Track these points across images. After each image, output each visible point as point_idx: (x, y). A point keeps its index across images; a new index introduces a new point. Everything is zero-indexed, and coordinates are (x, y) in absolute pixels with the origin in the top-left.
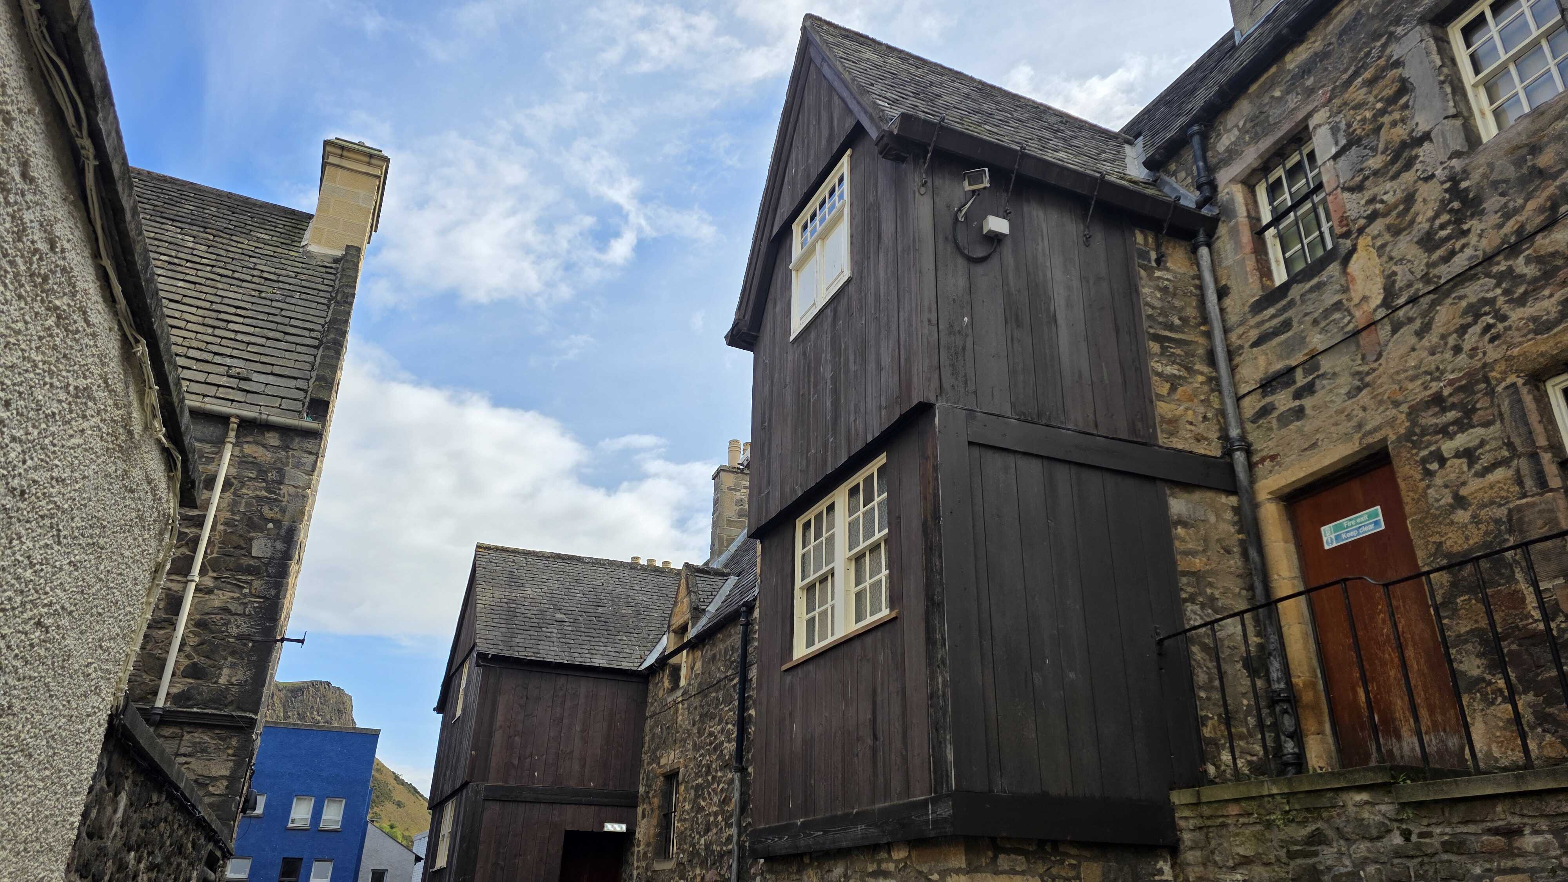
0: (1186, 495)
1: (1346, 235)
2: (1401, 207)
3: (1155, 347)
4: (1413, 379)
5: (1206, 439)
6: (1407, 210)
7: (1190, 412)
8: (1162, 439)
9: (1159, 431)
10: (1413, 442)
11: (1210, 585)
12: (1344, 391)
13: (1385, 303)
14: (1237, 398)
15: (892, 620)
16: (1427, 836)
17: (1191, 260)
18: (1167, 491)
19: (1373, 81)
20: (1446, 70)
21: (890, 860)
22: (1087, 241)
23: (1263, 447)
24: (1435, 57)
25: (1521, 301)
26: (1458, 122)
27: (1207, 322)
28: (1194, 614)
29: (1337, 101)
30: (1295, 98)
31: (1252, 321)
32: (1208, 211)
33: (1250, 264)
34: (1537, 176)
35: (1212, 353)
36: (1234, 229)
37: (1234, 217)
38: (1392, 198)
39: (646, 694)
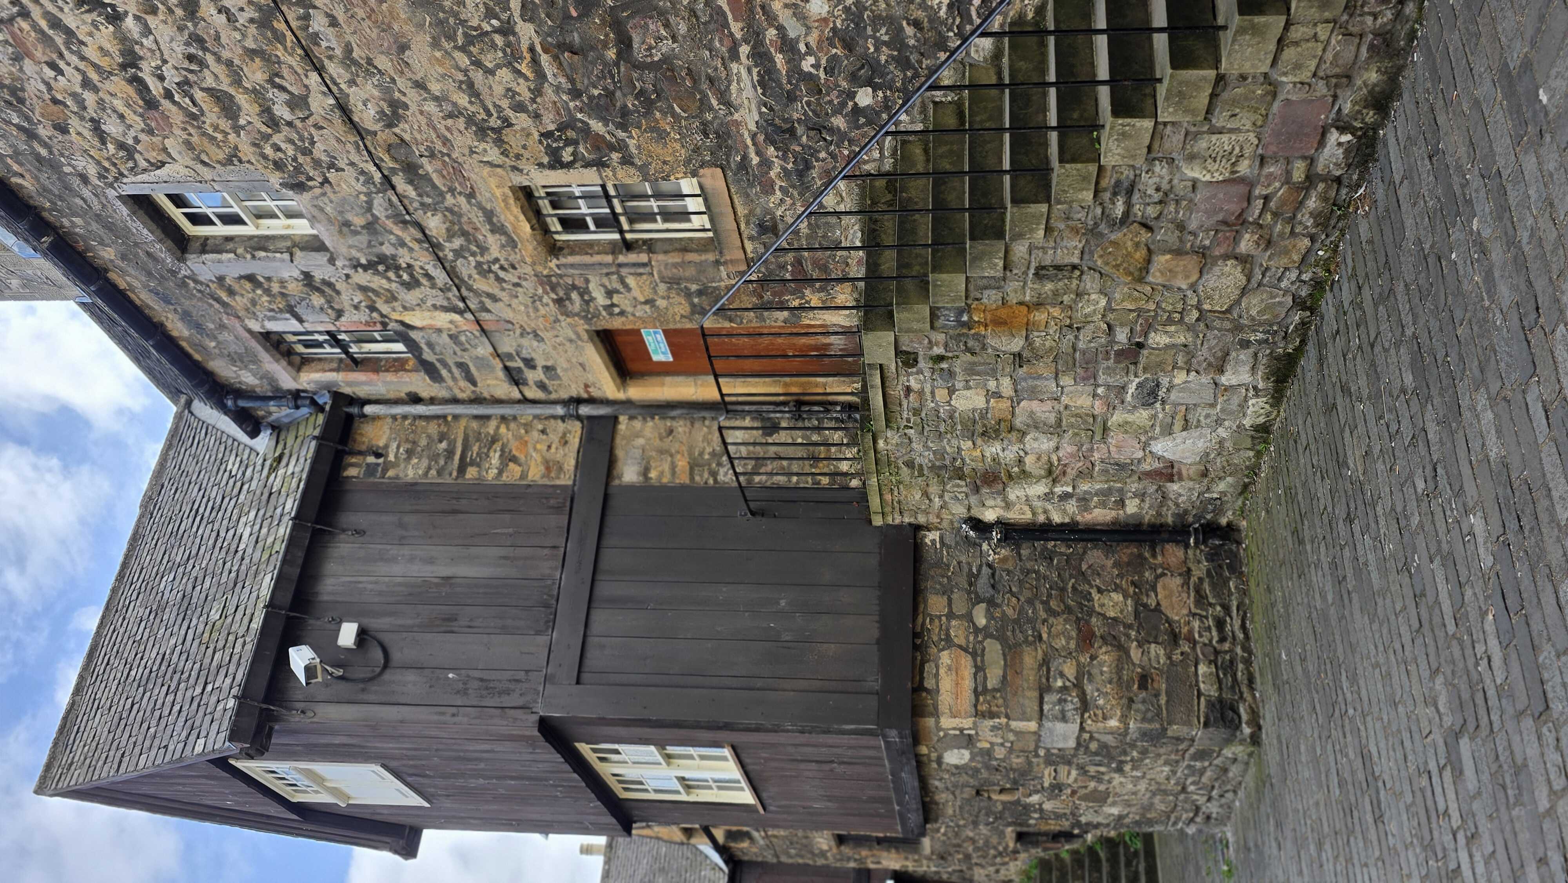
0: (620, 464)
1: (384, 325)
2: (370, 294)
3: (471, 473)
4: (536, 310)
5: (564, 435)
6: (373, 291)
7: (539, 446)
8: (566, 480)
9: (558, 482)
10: (593, 317)
11: (701, 454)
12: (535, 344)
13: (461, 312)
14: (525, 401)
15: (734, 748)
16: (908, 420)
17: (375, 418)
18: (616, 482)
19: (231, 292)
20: (240, 251)
21: (928, 756)
22: (360, 532)
23: (576, 390)
24: (225, 256)
25: (483, 250)
26: (298, 254)
27: (444, 417)
28: (725, 476)
29: (241, 313)
30: (225, 336)
31: (450, 383)
32: (325, 399)
33: (390, 377)
34: (371, 226)
35: (476, 417)
36: (349, 384)
37: (335, 384)
38: (358, 297)
39: (752, 864)
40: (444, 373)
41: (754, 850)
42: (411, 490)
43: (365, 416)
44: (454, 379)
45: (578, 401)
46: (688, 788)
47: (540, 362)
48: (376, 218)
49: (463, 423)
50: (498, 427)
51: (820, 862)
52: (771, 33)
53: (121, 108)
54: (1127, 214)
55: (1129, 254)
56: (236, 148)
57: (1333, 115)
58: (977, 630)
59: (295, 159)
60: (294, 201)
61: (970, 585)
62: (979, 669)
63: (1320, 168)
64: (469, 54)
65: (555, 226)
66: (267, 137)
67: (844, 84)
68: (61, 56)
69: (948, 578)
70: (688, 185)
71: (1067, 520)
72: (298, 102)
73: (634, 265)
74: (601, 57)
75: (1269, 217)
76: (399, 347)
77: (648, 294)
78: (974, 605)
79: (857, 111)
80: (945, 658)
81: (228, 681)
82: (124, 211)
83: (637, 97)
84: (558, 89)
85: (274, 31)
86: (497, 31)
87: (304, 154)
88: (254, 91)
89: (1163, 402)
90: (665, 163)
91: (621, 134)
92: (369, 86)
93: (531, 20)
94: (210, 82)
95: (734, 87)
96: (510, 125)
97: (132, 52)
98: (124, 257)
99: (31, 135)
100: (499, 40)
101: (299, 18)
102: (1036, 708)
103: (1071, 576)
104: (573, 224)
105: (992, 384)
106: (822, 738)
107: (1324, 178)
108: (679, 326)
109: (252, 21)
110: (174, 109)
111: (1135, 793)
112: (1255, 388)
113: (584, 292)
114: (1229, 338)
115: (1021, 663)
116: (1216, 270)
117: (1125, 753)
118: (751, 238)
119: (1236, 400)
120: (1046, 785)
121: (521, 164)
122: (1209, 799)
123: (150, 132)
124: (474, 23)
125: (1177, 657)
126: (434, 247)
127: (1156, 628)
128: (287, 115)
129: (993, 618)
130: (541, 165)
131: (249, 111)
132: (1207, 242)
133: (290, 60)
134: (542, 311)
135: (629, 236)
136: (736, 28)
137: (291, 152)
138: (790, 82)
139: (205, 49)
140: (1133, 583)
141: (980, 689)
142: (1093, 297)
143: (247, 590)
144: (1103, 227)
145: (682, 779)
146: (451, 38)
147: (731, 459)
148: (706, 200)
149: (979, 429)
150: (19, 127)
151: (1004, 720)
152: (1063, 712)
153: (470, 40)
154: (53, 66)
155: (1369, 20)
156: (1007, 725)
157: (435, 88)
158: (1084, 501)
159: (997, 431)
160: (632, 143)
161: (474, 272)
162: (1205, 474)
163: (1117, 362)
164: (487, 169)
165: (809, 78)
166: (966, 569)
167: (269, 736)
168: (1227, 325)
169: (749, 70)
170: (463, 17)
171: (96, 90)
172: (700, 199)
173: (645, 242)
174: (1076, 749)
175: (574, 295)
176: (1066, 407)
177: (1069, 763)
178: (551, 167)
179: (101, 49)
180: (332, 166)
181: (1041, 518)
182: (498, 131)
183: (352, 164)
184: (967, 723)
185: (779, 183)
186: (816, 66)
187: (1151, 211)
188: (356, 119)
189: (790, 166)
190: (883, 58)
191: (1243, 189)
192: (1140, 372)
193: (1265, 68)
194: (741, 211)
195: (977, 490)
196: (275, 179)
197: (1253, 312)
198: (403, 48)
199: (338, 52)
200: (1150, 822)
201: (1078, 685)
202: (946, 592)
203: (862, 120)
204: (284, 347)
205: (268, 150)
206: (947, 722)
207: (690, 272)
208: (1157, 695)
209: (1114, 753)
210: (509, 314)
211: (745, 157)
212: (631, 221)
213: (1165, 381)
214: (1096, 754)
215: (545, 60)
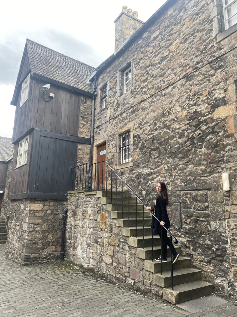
0: (82, 145)
1: (108, 105)
3: (81, 118)
4: (110, 132)
5: (88, 135)
6: (114, 103)
7: (86, 130)
8: (79, 135)
10: (108, 142)
11: (83, 160)
12: (104, 131)
13: (109, 118)
14: (94, 129)
15: (26, 164)
16: (86, 199)
17: (92, 102)
18: (78, 144)
19: (114, 79)
20: (121, 81)
21: (23, 201)
22: (71, 98)
23: (96, 138)
24: (120, 78)
25: (120, 123)
26: (120, 91)
27: (92, 114)
28: (79, 164)
29: (110, 80)
30: (107, 77)
31: (97, 116)
32: (95, 93)
33: (99, 105)
34: (124, 104)
35: (91, 120)
36: (98, 98)
37: (98, 96)
38: (113, 101)
39: (8, 166)
40: (99, 115)
41: (10, 166)
42: (78, 108)
43: (92, 100)
44: (98, 116)
45: (94, 138)
46: (20, 155)
47: (101, 132)
48: (126, 105)
49: (90, 117)
50: (89, 124)
51: (7, 179)
52: (155, 176)
53: (145, 63)
54: (121, 242)
55: (113, 242)
56: (138, 82)
57: (137, 281)
58: (46, 211)
59: (136, 91)
60: (129, 91)
61: (55, 210)
62: (39, 211)
63: (127, 278)
64: (153, 123)
65: (124, 136)
66: (140, 87)
67: (146, 189)
68: (154, 54)
69: (57, 206)
70: (130, 160)
71: (67, 228)
72: (145, 93)
73: (117, 149)
74: (151, 146)
75: (119, 268)
76: (104, 107)
77: (112, 152)
78: (51, 211)
79: (142, 191)
80: (41, 205)
81: (45, 73)
82: (128, 62)
83: (145, 152)
84: (146, 138)
85: (157, 90)
86: (156, 128)
87: (137, 93)
88: (147, 85)
89: (87, 248)
90: (134, 156)
91: (139, 148)
92: (147, 105)
93: (158, 134)
94: (149, 78)
95: (146, 169)
96: (141, 129)
97: (154, 66)
98: (120, 61)
99: (141, 48)
100: (155, 128)
101: (159, 94)
102: (31, 222)
103: (56, 229)
104: (124, 139)
105: (92, 215)
106: (27, 181)
107: (125, 279)
108: (106, 157)
109: (159, 86)
110: (145, 72)
111: (14, 241)
112: (89, 265)
113: (112, 140)
114: (98, 261)
115: (40, 219)
116: (110, 258)
117: (21, 239)
118: (121, 171)
119: (87, 261)
120: (16, 223)
121: (134, 131)
122: (12, 255)
123: (141, 67)
124: (158, 124)
125: (39, 250)
126: (121, 115)
127: (45, 245)
128: (143, 91)
129: (48, 214)
130: (134, 134)
131: (144, 84)
132: (115, 257)
133: (152, 92)
134: (109, 133)
135: (122, 149)
136: (156, 170)
137: (137, 91)
138: (147, 179)
139: (154, 78)
140: (54, 241)
141: (35, 211)
142: (107, 235)
143: (61, 78)
144: (118, 237)
145: (21, 154)
146: (155, 120)
147: (81, 165)
148: (127, 163)
149: (84, 212)
150: (142, 46)
151: (28, 216)
152: (29, 227)
153: (155, 123)
154: (152, 52)
155: (153, 288)
156: (27, 217)
157: (147, 117)
158: (70, 232)
159: (83, 216)
160: (137, 150)
161: (116, 121)
162: (74, 255)
163: (95, 239)
164: (133, 125)
165: (147, 182)
166: (59, 209)
167: (34, 80)
168: (100, 260)
169: (149, 172)
170: (159, 122)
171: (148, 59)
172: (127, 162)
173: (121, 151)
174: (22, 230)
175: (112, 139)
176: (87, 229)
177: (20, 228)
178: (134, 136)
179: (155, 60)
180: (135, 98)
181: (67, 223)
182: (140, 127)
183: (135, 101)
184: (28, 209)
185: (130, 176)
186: (149, 184)
187: (121, 246)
188: (142, 102)
189: (133, 178)
190: (150, 196)
191: (124, 264)
192: (93, 243)
193: (145, 268)
194: (125, 169)
195: (73, 212)
196: (133, 88)
197: (102, 265)
198: (154, 111)
199: (153, 100)
200: (8, 244)
201: (34, 230)
202: (54, 205)
203: (140, 192)
204: (105, 87)
205: (137, 87)
206: (29, 205)
207: (115, 159)
208: (32, 246)
209: (21, 237)
210: (109, 127)
211: (134, 170)
212: (124, 149)
213: (91, 248)
214: (21, 234)
215: (151, 136)
